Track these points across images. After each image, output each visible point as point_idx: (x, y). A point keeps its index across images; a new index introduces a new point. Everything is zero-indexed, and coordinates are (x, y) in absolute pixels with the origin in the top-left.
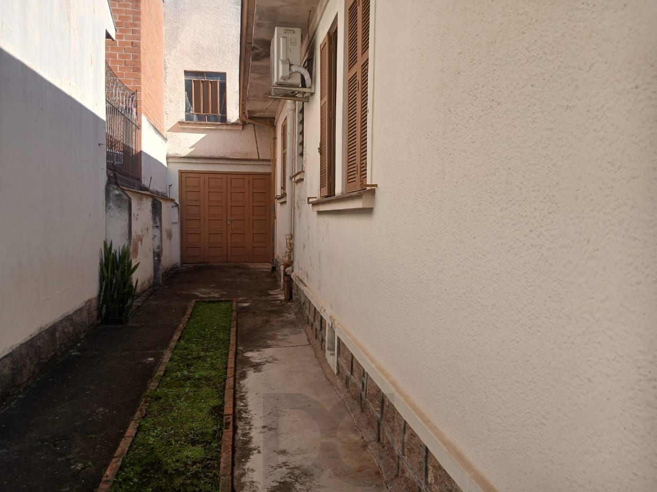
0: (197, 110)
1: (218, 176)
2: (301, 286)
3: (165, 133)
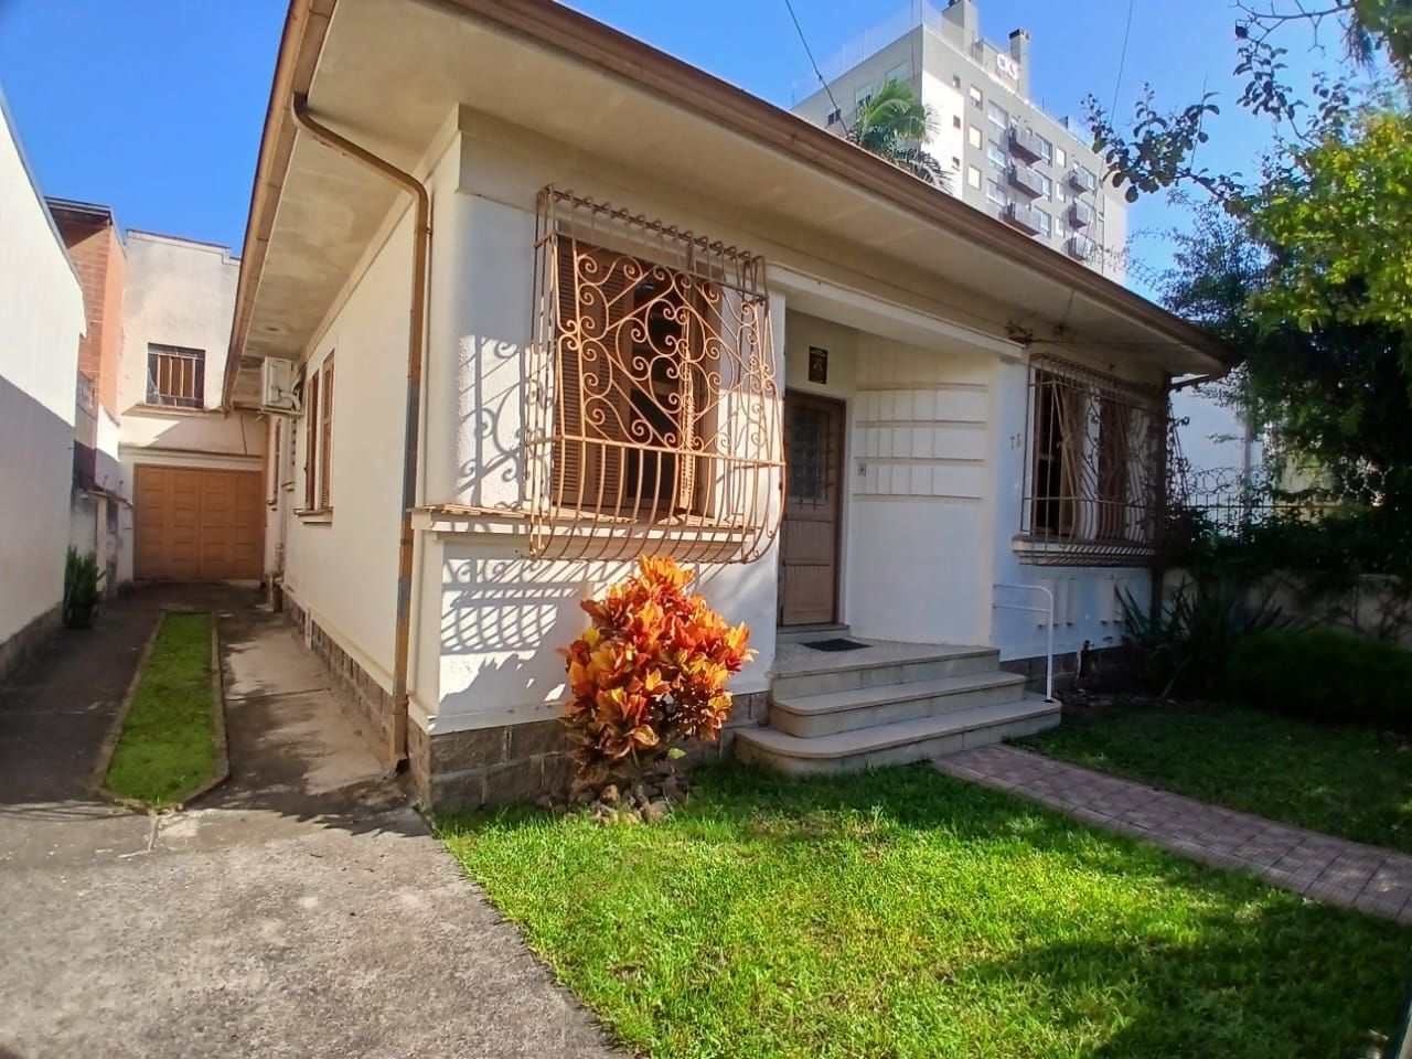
0: (163, 390)
1: (188, 472)
2: (289, 593)
3: (119, 418)
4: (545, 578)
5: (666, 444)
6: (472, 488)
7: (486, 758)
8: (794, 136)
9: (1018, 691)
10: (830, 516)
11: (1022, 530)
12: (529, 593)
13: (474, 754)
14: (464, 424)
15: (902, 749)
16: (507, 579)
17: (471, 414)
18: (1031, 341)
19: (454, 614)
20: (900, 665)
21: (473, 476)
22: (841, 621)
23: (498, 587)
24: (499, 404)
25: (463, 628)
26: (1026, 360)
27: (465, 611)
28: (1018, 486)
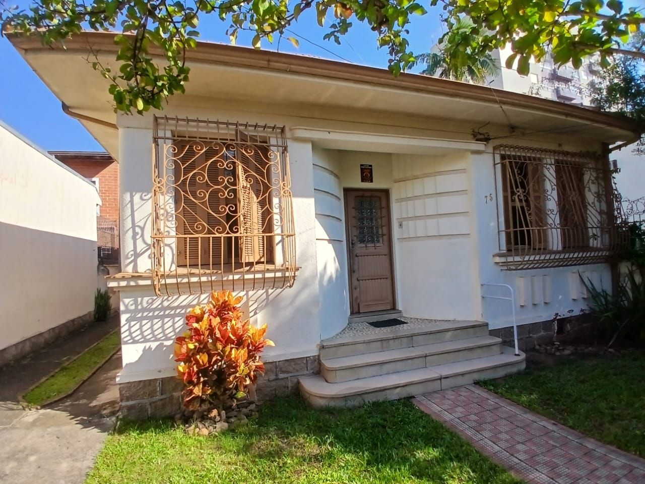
4: (176, 304)
5: (216, 233)
6: (133, 264)
7: (149, 395)
8: (269, 61)
9: (496, 349)
10: (386, 251)
11: (500, 250)
12: (167, 312)
13: (142, 393)
14: (127, 234)
15: (393, 390)
16: (154, 306)
17: (130, 229)
18: (490, 139)
19: (127, 325)
20: (412, 336)
21: (133, 258)
22: (397, 308)
23: (150, 310)
24: (144, 222)
25: (132, 331)
26: (491, 150)
27: (133, 323)
28: (493, 224)
